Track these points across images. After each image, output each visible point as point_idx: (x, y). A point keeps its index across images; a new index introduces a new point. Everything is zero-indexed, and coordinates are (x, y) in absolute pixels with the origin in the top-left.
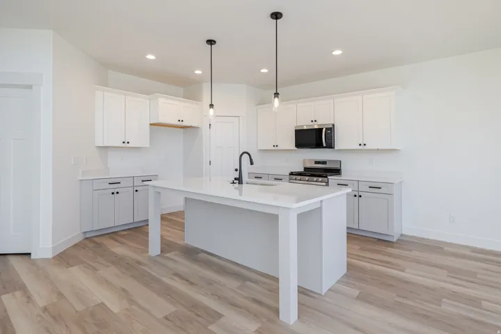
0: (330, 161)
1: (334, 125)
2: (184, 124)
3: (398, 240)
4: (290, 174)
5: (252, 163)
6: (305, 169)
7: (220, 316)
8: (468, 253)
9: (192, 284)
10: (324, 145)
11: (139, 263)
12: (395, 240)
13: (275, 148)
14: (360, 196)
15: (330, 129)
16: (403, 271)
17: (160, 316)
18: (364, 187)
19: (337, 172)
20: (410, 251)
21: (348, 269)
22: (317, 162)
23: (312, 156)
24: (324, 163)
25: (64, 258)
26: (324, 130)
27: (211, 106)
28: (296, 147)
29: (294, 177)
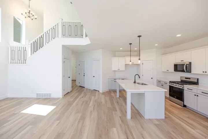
0: (192, 78)
2: (134, 64)
5: (139, 78)
6: (181, 80)
7: (117, 111)
9: (118, 104)
10: (186, 71)
11: (113, 98)
13: (167, 71)
14: (198, 96)
15: (189, 64)
16: (193, 129)
17: (108, 107)
22: (186, 78)
24: (190, 79)
25: (103, 93)
26: (185, 65)
27: (131, 61)
28: (175, 71)
29: (171, 83)
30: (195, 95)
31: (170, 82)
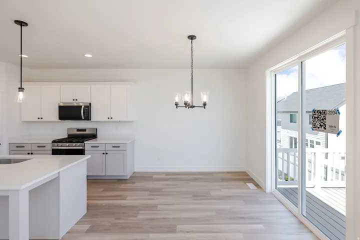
0: (89, 129)
1: (90, 104)
3: (131, 177)
4: (52, 142)
6: (69, 135)
8: (163, 176)
10: (83, 118)
12: (128, 178)
13: (40, 120)
14: (107, 154)
15: (87, 107)
16: (125, 199)
18: (109, 147)
19: (94, 136)
20: (134, 183)
21: (88, 209)
22: (78, 130)
23: (74, 125)
24: (85, 130)
26: (83, 107)
28: (59, 119)
29: (56, 144)
30: (104, 154)
31: (54, 142)
